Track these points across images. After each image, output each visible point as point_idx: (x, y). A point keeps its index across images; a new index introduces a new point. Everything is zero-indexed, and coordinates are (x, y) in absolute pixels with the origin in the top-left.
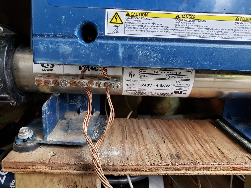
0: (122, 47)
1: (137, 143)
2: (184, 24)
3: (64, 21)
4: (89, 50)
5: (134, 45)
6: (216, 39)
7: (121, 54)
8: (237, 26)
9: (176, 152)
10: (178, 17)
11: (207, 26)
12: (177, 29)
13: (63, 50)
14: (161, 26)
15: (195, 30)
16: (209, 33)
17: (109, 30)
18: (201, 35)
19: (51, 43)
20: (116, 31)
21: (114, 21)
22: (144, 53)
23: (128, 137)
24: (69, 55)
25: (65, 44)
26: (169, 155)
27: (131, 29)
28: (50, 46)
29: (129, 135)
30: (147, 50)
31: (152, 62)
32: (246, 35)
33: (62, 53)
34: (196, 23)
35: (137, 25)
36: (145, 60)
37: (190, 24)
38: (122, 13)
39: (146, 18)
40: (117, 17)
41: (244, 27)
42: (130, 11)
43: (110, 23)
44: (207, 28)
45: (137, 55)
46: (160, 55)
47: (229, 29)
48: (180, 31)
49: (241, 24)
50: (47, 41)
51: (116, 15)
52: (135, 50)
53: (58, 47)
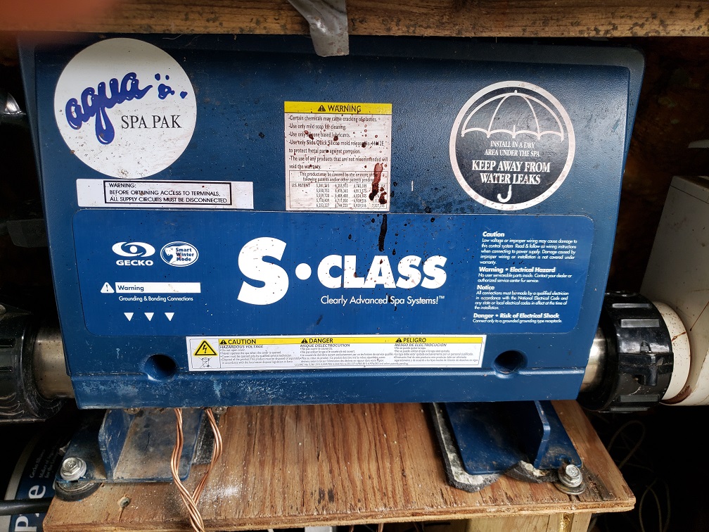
0: (218, 384)
1: (271, 462)
2: (315, 350)
3: (120, 356)
4: (166, 390)
5: (240, 381)
6: (367, 367)
7: (218, 392)
8: (400, 350)
9: (331, 485)
10: (304, 341)
11: (352, 352)
12: (305, 357)
13: (124, 392)
14: (279, 354)
15: (333, 357)
16: (357, 359)
17: (195, 364)
18: (344, 363)
19: (103, 383)
20: (206, 365)
21: (202, 351)
22: (255, 389)
23: (256, 447)
24: (135, 397)
25: (126, 384)
26: (318, 491)
27: (231, 361)
28: (102, 387)
29: (259, 441)
30: (259, 385)
31: (269, 399)
32: (414, 360)
33: (123, 395)
34: (334, 349)
35: (240, 355)
36: (257, 397)
37: (326, 350)
38: (214, 341)
39: (253, 346)
40: (206, 346)
41: (410, 350)
42: (226, 338)
43: (196, 354)
44: (353, 353)
45: (244, 393)
46: (282, 390)
47: (387, 353)
48: (310, 360)
49: (405, 347)
50: (95, 381)
51: (205, 344)
52: (240, 387)
53: (115, 389)
